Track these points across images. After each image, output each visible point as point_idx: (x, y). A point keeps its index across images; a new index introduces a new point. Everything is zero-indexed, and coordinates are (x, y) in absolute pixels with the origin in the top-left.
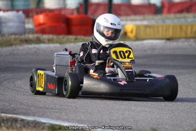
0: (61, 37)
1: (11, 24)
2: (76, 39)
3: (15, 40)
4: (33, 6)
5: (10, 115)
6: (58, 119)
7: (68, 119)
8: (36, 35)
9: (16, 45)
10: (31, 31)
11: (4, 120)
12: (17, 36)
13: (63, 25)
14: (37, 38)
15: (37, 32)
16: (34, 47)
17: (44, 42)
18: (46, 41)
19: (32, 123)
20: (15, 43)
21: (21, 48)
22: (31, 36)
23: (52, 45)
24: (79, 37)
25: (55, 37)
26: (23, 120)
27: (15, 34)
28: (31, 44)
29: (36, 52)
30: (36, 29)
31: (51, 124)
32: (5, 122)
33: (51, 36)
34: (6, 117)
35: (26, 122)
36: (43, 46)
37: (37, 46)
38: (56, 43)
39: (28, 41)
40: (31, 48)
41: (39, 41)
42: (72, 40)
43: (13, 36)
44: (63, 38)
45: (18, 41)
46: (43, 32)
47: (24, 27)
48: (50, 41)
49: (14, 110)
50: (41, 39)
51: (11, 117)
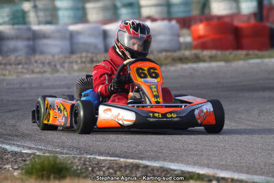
0: (227, 53)
1: (161, 38)
2: (247, 55)
3: (166, 58)
4: (195, 12)
5: (131, 161)
6: (195, 164)
7: (208, 164)
8: (194, 52)
9: (166, 65)
10: (188, 46)
11: (121, 167)
12: (169, 54)
13: (231, 38)
14: (196, 55)
15: (196, 47)
16: (190, 68)
17: (204, 61)
18: (207, 59)
19: (158, 171)
20: (166, 62)
21: (172, 68)
22: (187, 53)
23: (214, 64)
24: (251, 52)
25: (219, 53)
26: (146, 167)
27: (166, 51)
28: (186, 63)
29: (191, 73)
30: (195, 43)
31: (182, 171)
32: (122, 169)
33: (214, 52)
34: (125, 162)
35: (150, 169)
36: (202, 65)
37: (194, 65)
38: (221, 61)
39: (182, 60)
40: (185, 69)
41: (197, 59)
42: (243, 57)
43: (164, 54)
44: (230, 54)
45: (170, 60)
46: (204, 46)
47: (178, 41)
48: (212, 59)
49: (141, 153)
50: (201, 56)
51: (132, 163)
